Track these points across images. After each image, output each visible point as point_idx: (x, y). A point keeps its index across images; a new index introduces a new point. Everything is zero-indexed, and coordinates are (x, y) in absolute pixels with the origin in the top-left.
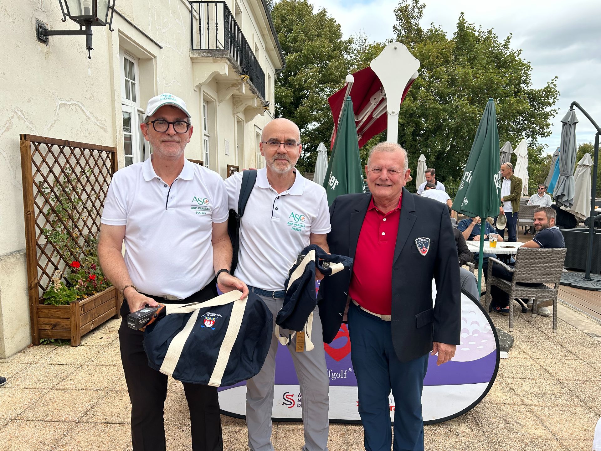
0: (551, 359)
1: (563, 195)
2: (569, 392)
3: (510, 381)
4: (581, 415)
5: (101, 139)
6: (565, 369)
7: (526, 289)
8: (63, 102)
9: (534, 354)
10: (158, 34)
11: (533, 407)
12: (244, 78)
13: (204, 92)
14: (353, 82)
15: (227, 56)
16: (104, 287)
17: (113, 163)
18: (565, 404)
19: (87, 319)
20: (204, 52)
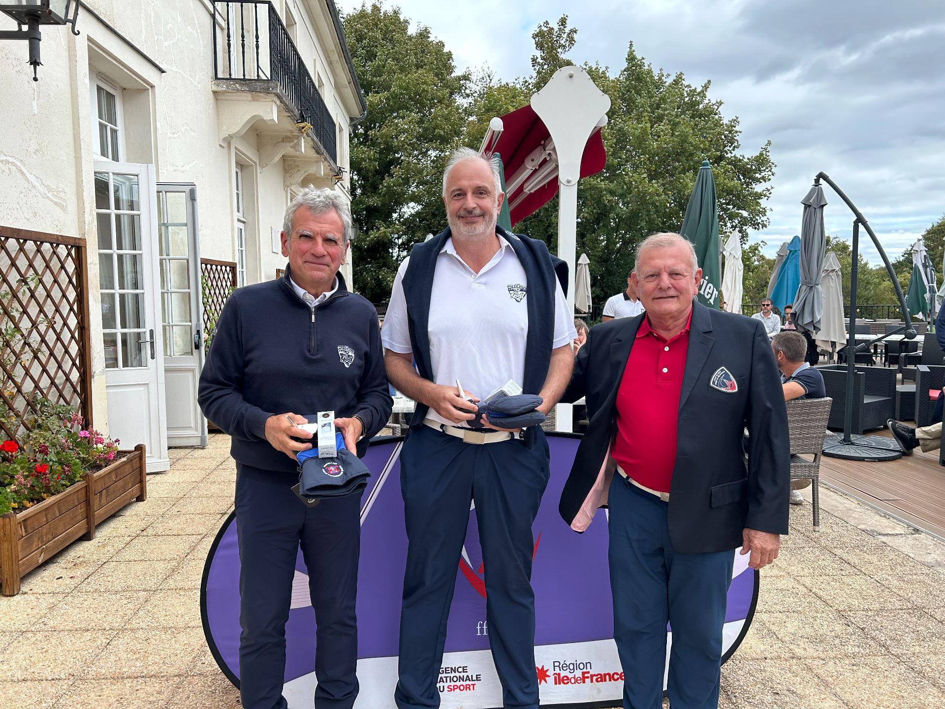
0: (821, 576)
2: (859, 632)
4: (886, 670)
5: (57, 223)
6: (845, 592)
9: (792, 568)
10: (156, 47)
11: (810, 661)
12: (303, 128)
13: (236, 148)
14: (503, 130)
15: (274, 91)
16: (63, 485)
17: (79, 267)
18: (858, 653)
19: (32, 544)
20: (237, 83)
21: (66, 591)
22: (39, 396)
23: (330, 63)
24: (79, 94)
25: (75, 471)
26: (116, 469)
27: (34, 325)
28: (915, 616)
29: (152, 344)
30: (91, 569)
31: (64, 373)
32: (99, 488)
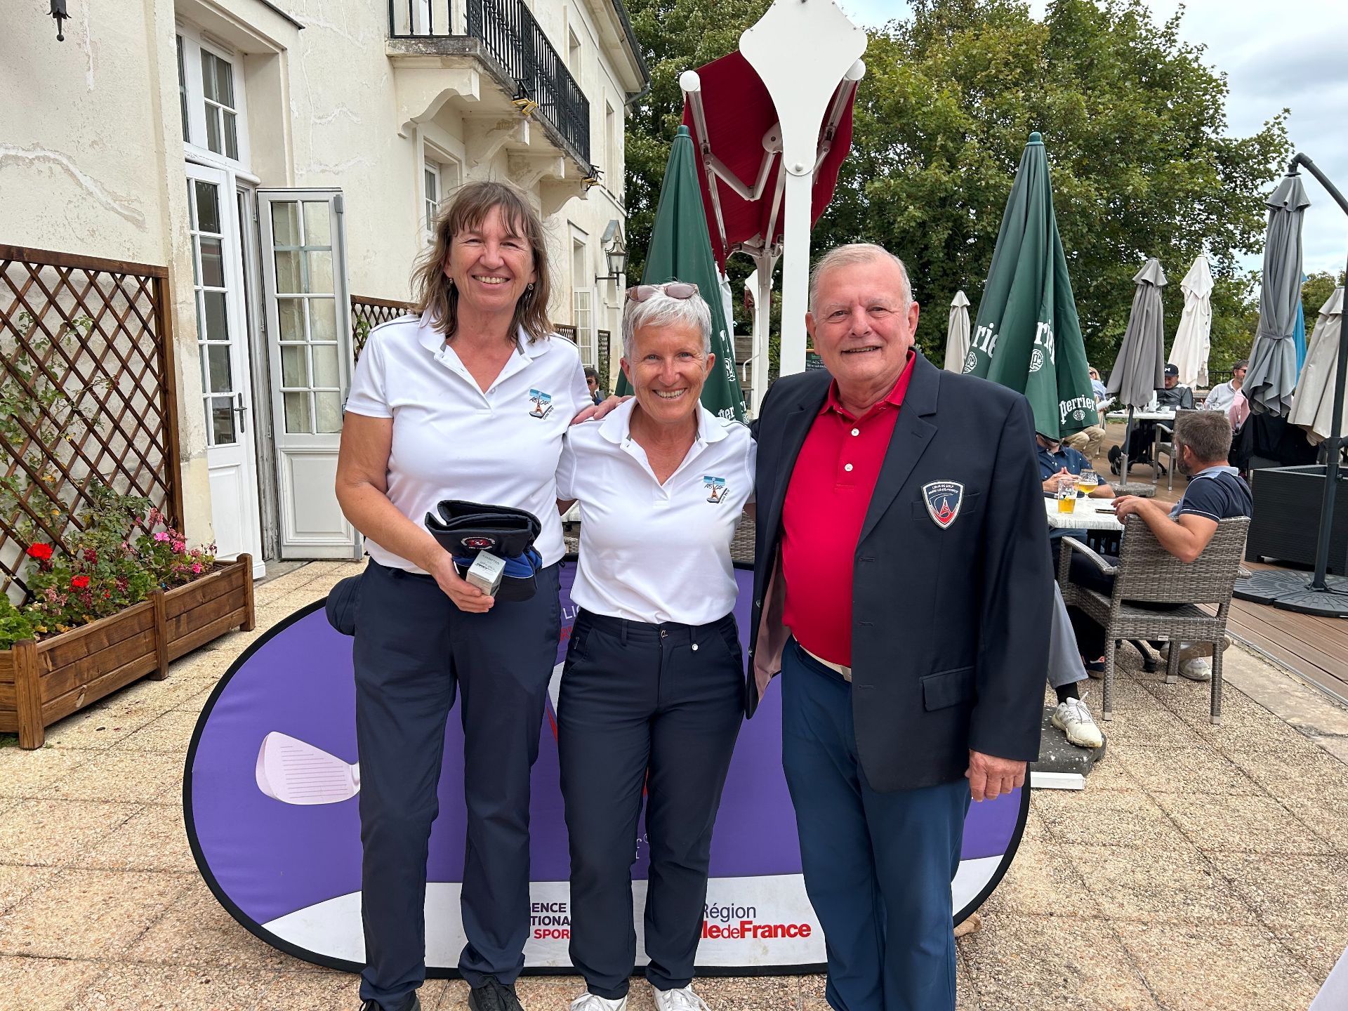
0: (1194, 793)
1: (1267, 385)
2: (1222, 885)
3: (1075, 851)
4: (1244, 950)
5: (128, 245)
6: (1225, 822)
7: (1146, 617)
8: (12, 152)
9: (1153, 778)
11: (1122, 924)
12: (524, 107)
13: (425, 139)
14: (699, 89)
15: (472, 52)
16: (117, 605)
17: (159, 307)
18: (1207, 918)
19: (65, 681)
20: (420, 42)
21: (103, 747)
22: (100, 484)
23: (592, 12)
25: (140, 587)
26: (203, 586)
27: (88, 386)
28: (1327, 867)
30: (146, 719)
31: (138, 453)
32: (175, 611)
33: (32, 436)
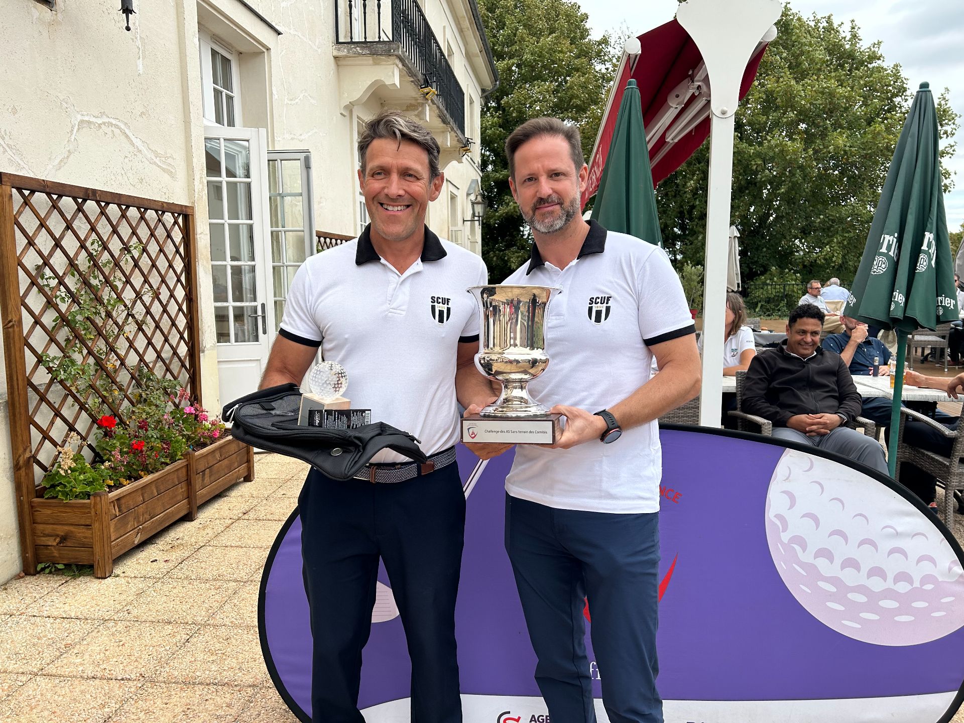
5: (165, 190)
8: (86, 118)
10: (273, 9)
12: (427, 94)
13: (358, 117)
14: (640, 52)
15: (397, 54)
16: (162, 463)
17: (187, 236)
19: (128, 524)
20: (358, 47)
21: (158, 576)
22: (145, 370)
23: (461, 31)
24: (187, 54)
25: (177, 449)
26: (220, 448)
27: (139, 296)
29: (264, 318)
30: (187, 552)
31: (172, 347)
32: (201, 467)
33: (100, 334)
